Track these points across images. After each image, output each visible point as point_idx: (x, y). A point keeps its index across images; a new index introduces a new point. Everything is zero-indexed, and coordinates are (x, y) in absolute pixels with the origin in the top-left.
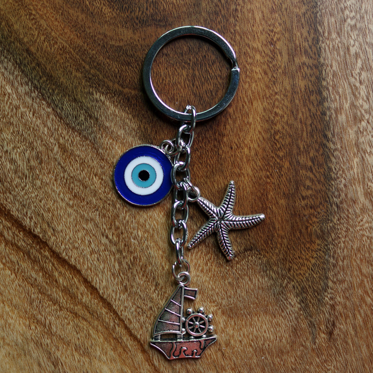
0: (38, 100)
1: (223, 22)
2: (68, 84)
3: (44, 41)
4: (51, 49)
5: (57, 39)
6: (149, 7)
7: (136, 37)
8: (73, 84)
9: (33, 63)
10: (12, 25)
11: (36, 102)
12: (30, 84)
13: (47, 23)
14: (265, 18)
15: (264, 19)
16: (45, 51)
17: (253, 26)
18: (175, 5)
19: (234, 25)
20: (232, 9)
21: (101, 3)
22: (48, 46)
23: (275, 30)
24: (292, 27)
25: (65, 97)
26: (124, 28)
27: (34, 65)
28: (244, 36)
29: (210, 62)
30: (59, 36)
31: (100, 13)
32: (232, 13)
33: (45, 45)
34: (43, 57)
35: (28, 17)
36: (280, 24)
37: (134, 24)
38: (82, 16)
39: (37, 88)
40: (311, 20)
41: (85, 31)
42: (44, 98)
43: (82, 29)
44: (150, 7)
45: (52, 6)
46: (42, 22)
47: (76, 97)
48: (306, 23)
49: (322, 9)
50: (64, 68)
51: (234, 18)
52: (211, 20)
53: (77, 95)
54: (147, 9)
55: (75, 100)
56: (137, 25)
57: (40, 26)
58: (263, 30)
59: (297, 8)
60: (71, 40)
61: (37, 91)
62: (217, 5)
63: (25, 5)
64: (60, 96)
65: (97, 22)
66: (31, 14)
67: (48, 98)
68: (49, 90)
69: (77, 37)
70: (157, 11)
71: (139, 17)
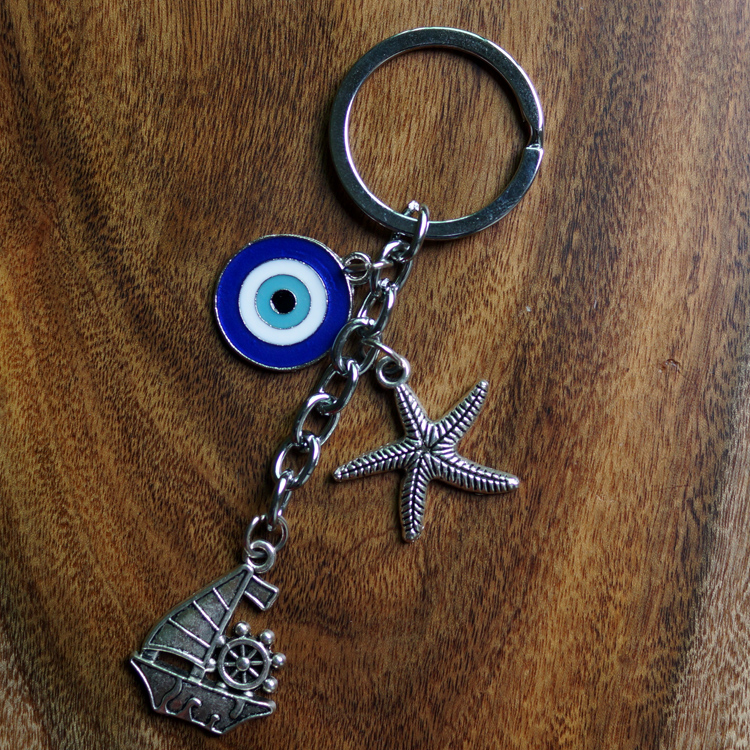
0: (19, 698)
1: (463, 669)
2: (93, 687)
3: (74, 579)
4: (82, 600)
5: (102, 586)
6: (317, 585)
8: (103, 691)
9: (34, 616)
10: (17, 522)
11: (12, 701)
12: (12, 659)
13: (93, 544)
14: (557, 690)
15: (552, 691)
16: (68, 602)
17: (525, 697)
18: (374, 599)
19: (485, 683)
20: (492, 646)
21: (220, 540)
22: (78, 593)
23: (567, 721)
24: (606, 727)
25: (78, 713)
27: (34, 621)
28: (499, 712)
29: (410, 743)
30: (107, 579)
31: (211, 560)
32: (491, 656)
33: (72, 588)
34: (59, 612)
35: (55, 516)
36: (582, 714)
38: (169, 555)
39: (25, 673)
40: (651, 726)
41: (166, 588)
42: (32, 699)
43: (161, 581)
45: (115, 512)
46: (82, 537)
47: (101, 720)
48: (639, 728)
49: (682, 711)
50: (95, 651)
51: (491, 668)
52: (441, 657)
53: (103, 716)
54: (313, 587)
55: (96, 726)
56: (281, 612)
57: (76, 544)
58: (543, 715)
59: (631, 691)
60: (131, 596)
61: (24, 678)
62: (463, 629)
63: (57, 490)
64: (68, 706)
65: (198, 577)
66: (63, 513)
67: (42, 701)
68: (48, 685)
69: (146, 595)
70: (332, 597)
71: (290, 599)
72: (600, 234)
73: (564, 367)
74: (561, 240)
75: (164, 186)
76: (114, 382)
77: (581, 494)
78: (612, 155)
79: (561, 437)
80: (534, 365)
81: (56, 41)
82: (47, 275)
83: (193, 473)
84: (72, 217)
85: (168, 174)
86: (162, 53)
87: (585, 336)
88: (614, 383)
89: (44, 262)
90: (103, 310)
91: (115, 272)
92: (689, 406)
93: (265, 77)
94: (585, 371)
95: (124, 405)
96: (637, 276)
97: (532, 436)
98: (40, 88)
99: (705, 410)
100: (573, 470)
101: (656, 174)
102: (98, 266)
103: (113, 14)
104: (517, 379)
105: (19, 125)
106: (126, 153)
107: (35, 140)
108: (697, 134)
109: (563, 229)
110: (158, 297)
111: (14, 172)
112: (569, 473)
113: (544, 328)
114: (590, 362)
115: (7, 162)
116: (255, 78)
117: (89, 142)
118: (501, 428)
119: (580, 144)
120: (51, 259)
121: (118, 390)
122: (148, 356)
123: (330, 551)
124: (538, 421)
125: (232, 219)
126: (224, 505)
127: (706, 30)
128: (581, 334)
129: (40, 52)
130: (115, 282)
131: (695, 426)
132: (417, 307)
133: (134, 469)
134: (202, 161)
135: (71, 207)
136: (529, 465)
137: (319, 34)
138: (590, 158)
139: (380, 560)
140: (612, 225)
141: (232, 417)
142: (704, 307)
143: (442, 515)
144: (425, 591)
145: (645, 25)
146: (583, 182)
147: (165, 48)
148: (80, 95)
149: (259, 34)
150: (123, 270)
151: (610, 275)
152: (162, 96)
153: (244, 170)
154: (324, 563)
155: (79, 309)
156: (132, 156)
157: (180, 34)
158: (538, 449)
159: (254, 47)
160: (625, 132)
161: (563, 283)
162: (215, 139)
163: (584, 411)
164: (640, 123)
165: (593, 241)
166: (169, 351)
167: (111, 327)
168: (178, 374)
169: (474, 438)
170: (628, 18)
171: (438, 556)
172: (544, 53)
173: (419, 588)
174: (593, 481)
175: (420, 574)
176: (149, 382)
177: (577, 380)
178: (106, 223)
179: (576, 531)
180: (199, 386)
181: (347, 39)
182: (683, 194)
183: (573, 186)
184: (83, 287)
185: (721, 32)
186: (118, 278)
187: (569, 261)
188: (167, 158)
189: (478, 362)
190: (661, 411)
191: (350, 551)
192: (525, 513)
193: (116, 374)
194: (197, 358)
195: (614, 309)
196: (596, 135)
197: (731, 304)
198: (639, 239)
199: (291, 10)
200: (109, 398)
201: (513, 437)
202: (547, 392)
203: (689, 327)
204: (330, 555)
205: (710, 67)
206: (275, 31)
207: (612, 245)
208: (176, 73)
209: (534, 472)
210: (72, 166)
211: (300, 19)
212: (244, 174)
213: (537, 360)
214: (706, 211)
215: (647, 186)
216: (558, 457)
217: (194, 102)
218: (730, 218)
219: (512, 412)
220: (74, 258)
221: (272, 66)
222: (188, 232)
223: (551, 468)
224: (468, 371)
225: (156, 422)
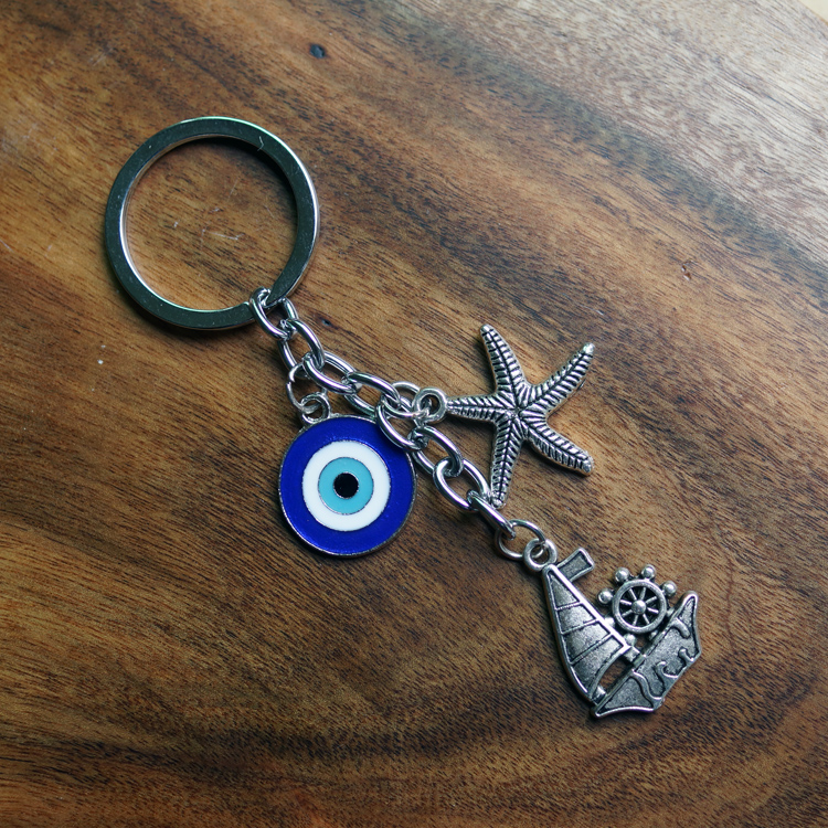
6: (751, 689)
7: (783, 756)
18: (787, 642)
21: (668, 763)
26: (746, 762)
31: (684, 780)
37: (757, 740)
38: (662, 817)
44: (751, 685)
54: (751, 695)
56: (762, 735)
65: (694, 799)
71: (751, 720)
72: (535, 280)
73: (645, 367)
74: (525, 319)
75: (314, 668)
76: (475, 797)
77: (772, 402)
78: (467, 238)
79: (709, 398)
80: (631, 395)
81: (135, 708)
82: (346, 814)
83: (594, 760)
84: (303, 767)
85: (302, 659)
86: (188, 615)
87: (626, 335)
88: (681, 328)
89: (333, 812)
90: (404, 777)
91: (372, 750)
92: (732, 267)
93: (253, 528)
94: (659, 349)
95: (501, 798)
96: (589, 263)
97: (697, 425)
98: (170, 743)
99: (743, 253)
100: (747, 401)
101: (503, 205)
102: (360, 763)
103: (132, 645)
104: (639, 416)
105: (195, 779)
106: (267, 690)
107: (216, 769)
108: (482, 151)
109: (517, 312)
110: (414, 719)
111: (236, 802)
112: (748, 406)
113: (602, 370)
115: (225, 806)
116: (250, 538)
117: (240, 720)
118: (677, 450)
119: (445, 263)
120: (333, 804)
121: (484, 797)
122: (465, 754)
123: (724, 663)
124: (686, 413)
125: (372, 619)
126: (637, 744)
127: (390, 100)
128: (621, 338)
129: (136, 728)
130: (381, 754)
131: (754, 269)
132: (529, 481)
133: (565, 814)
134: (305, 622)
135: (293, 764)
136: (724, 441)
137: (234, 460)
138: (461, 259)
139: (753, 620)
140: (533, 265)
141: (557, 700)
142: (647, 213)
143: (736, 543)
144: (801, 591)
145: (360, 154)
146: (482, 275)
147: (185, 610)
148: (193, 709)
149: (210, 517)
150: (374, 742)
151: (579, 287)
152: (228, 632)
153: (330, 586)
154: (733, 674)
155: (392, 799)
156: (271, 686)
157: (178, 590)
158: (712, 426)
159: (220, 526)
160: (453, 216)
161: (567, 334)
162: (289, 600)
163: (695, 367)
164: (450, 199)
165: (539, 289)
166: (469, 732)
167: (422, 777)
168: (494, 733)
169: (676, 481)
170: (348, 169)
171: (772, 563)
172: (346, 259)
173: (796, 595)
174: (764, 387)
175: (782, 587)
176: (490, 765)
177: (662, 361)
178: (322, 738)
179: (805, 423)
180: (514, 720)
181: (252, 437)
182: (533, 187)
183: (481, 286)
184: (373, 786)
185: (397, 88)
186: (380, 750)
187: (550, 320)
188: (287, 653)
189: (606, 446)
190: (727, 296)
191: (732, 644)
192: (768, 464)
193: (469, 792)
194: (487, 709)
195: (612, 297)
196: (442, 244)
197: (655, 186)
198: (557, 246)
199: (201, 476)
200: (488, 808)
201: (692, 444)
202: (662, 393)
203: (660, 236)
204: (728, 665)
205: (426, 112)
206: (214, 501)
207: (551, 273)
208: (213, 610)
209: (733, 438)
210: (256, 746)
211: (215, 472)
212: (334, 588)
213: (628, 389)
214: (558, 173)
215: (509, 217)
216: (728, 410)
217: (246, 605)
218: (574, 153)
219: (667, 435)
220: (342, 783)
221: (245, 517)
222: (365, 664)
223: (736, 421)
224: (610, 458)
225: (531, 774)
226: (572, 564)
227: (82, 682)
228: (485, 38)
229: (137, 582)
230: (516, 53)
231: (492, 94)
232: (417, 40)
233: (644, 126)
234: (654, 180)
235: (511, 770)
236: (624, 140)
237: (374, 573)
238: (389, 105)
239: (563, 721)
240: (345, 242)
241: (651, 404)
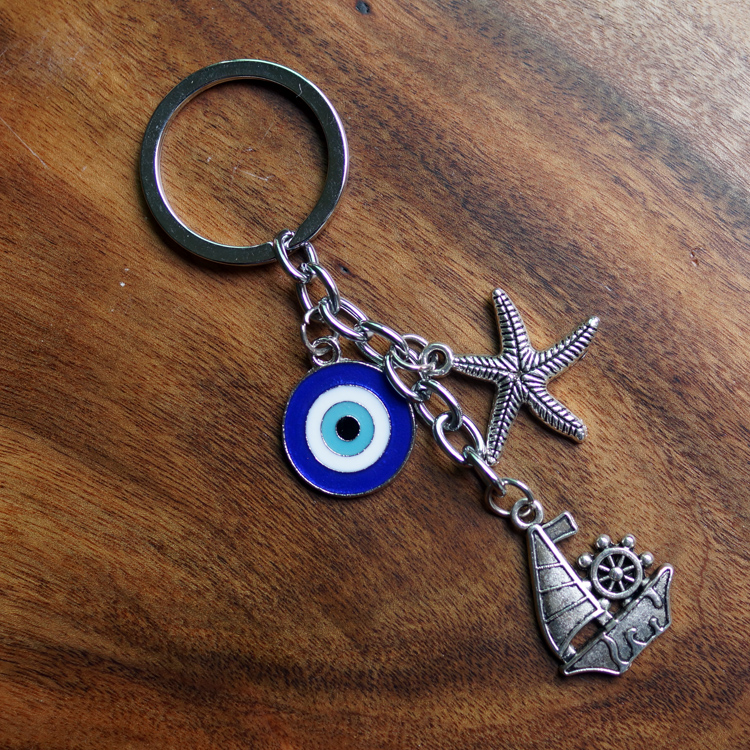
6: (714, 663)
7: (738, 730)
21: (629, 726)
26: (703, 733)
31: (642, 743)
37: (716, 712)
44: (715, 659)
54: (714, 668)
56: (720, 708)
71: (712, 693)
72: (550, 250)
73: (646, 345)
74: (536, 287)
75: (298, 600)
76: (440, 739)
78: (488, 203)
79: (704, 381)
80: (630, 370)
81: (122, 621)
82: (315, 744)
83: (558, 716)
84: (278, 694)
85: (288, 591)
86: (183, 537)
87: (631, 312)
88: (684, 311)
89: (302, 741)
90: (374, 714)
91: (346, 685)
92: (739, 258)
93: (253, 460)
94: (661, 329)
95: (465, 743)
96: (602, 239)
97: (689, 406)
98: (152, 659)
100: (739, 388)
101: (526, 175)
102: (333, 696)
103: (125, 560)
104: (636, 392)
105: (173, 695)
106: (250, 617)
107: (194, 688)
108: (512, 121)
109: (529, 279)
110: (389, 659)
111: (211, 722)
112: (740, 393)
113: (604, 344)
114: (655, 322)
115: (200, 724)
116: (249, 469)
117: (222, 643)
118: (668, 428)
119: (465, 225)
120: (303, 733)
121: (449, 740)
122: (435, 697)
123: (691, 636)
124: (680, 394)
125: (359, 559)
126: (601, 704)
127: (428, 62)
128: (626, 315)
129: (121, 640)
130: (355, 689)
132: (524, 442)
134: (294, 555)
135: (269, 690)
136: (714, 423)
137: (242, 393)
138: (481, 223)
139: (724, 598)
140: (549, 236)
141: (528, 655)
142: (663, 198)
143: (715, 522)
145: (394, 111)
146: (499, 240)
147: (180, 532)
148: (178, 628)
149: (213, 444)
150: (349, 676)
151: (591, 262)
152: (219, 557)
153: (322, 523)
154: (699, 647)
155: (361, 734)
156: (255, 613)
157: (175, 512)
158: (703, 408)
159: (222, 455)
160: (476, 181)
161: (574, 306)
162: (282, 532)
163: (694, 350)
164: (476, 163)
165: (552, 259)
166: (441, 677)
167: (392, 715)
168: (465, 681)
169: (664, 457)
170: (381, 124)
171: (747, 545)
172: (370, 210)
176: (458, 710)
177: (663, 341)
178: (300, 668)
180: (485, 670)
181: (262, 372)
182: (557, 161)
183: (497, 250)
184: (344, 719)
185: (436, 52)
186: (354, 685)
187: (559, 290)
188: (274, 583)
189: (600, 416)
190: (731, 285)
191: (701, 618)
193: (435, 734)
194: (460, 656)
195: (621, 275)
196: (464, 206)
197: (673, 173)
198: (574, 221)
199: (209, 405)
201: (682, 423)
202: (659, 371)
203: (673, 221)
204: (695, 638)
205: (461, 78)
206: (219, 429)
207: (565, 246)
208: (207, 535)
209: (722, 422)
210: (235, 669)
211: (222, 403)
212: (325, 525)
213: (627, 365)
214: (582, 150)
215: (530, 188)
216: (721, 395)
217: (239, 533)
218: (599, 133)
219: (659, 412)
220: (315, 713)
221: (247, 448)
222: (348, 602)
223: (727, 406)
224: (603, 429)
225: (496, 723)
226: (556, 527)
227: (73, 591)
228: (525, 12)
229: (135, 500)
230: (553, 30)
231: (527, 67)
232: (460, 7)
233: (669, 114)
234: (673, 167)
235: (478, 717)
236: (648, 125)
237: (365, 515)
238: (426, 67)
239: (532, 675)
240: (371, 194)
241: (648, 381)
